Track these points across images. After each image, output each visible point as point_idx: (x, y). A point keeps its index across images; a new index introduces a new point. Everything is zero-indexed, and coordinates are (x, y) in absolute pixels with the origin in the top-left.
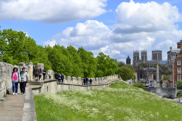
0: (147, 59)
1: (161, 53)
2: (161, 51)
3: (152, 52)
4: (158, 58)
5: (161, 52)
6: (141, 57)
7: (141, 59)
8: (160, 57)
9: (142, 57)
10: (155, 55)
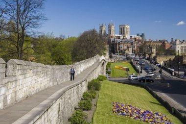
3: (120, 26)
6: (108, 31)
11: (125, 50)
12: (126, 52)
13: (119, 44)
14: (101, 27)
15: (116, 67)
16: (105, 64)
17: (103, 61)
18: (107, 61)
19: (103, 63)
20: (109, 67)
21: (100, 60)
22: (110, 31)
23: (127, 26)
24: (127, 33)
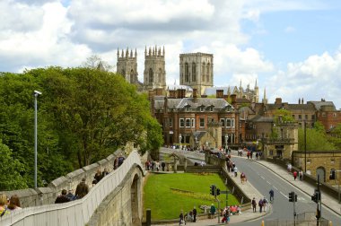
0: (164, 79)
1: (212, 60)
2: (211, 56)
3: (182, 57)
4: (199, 77)
5: (209, 59)
6: (145, 73)
7: (146, 79)
8: (208, 76)
9: (150, 73)
10: (190, 69)
12: (203, 139)
13: (182, 113)
14: (122, 61)
16: (142, 180)
17: (136, 171)
19: (136, 178)
23: (204, 60)
24: (206, 79)
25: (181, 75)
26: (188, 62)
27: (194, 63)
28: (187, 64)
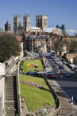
1: (47, 18)
4: (43, 24)
7: (24, 25)
11: (40, 47)
12: (40, 49)
13: (34, 40)
14: (15, 19)
15: (28, 65)
16: (19, 63)
17: (17, 61)
18: (21, 60)
19: (17, 62)
20: (22, 65)
21: (15, 60)
22: (25, 23)
23: (45, 17)
24: (45, 25)
25: (37, 24)
26: (39, 18)
27: (41, 19)
28: (38, 19)
